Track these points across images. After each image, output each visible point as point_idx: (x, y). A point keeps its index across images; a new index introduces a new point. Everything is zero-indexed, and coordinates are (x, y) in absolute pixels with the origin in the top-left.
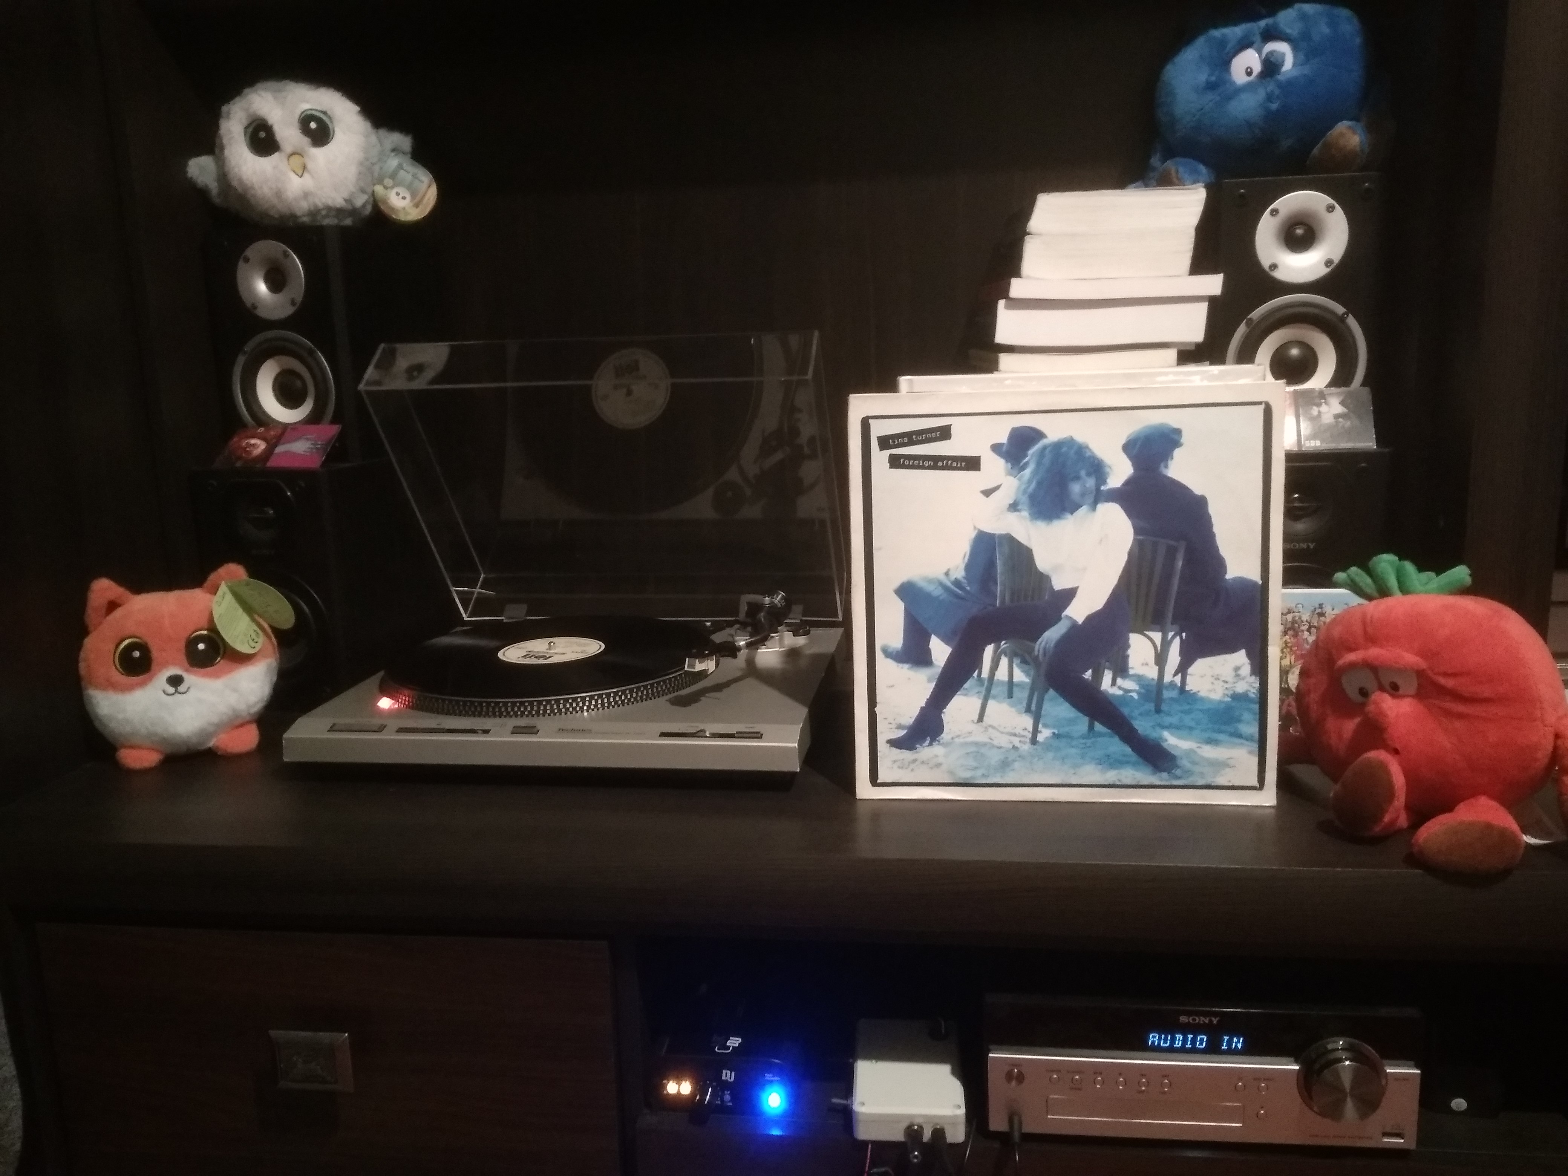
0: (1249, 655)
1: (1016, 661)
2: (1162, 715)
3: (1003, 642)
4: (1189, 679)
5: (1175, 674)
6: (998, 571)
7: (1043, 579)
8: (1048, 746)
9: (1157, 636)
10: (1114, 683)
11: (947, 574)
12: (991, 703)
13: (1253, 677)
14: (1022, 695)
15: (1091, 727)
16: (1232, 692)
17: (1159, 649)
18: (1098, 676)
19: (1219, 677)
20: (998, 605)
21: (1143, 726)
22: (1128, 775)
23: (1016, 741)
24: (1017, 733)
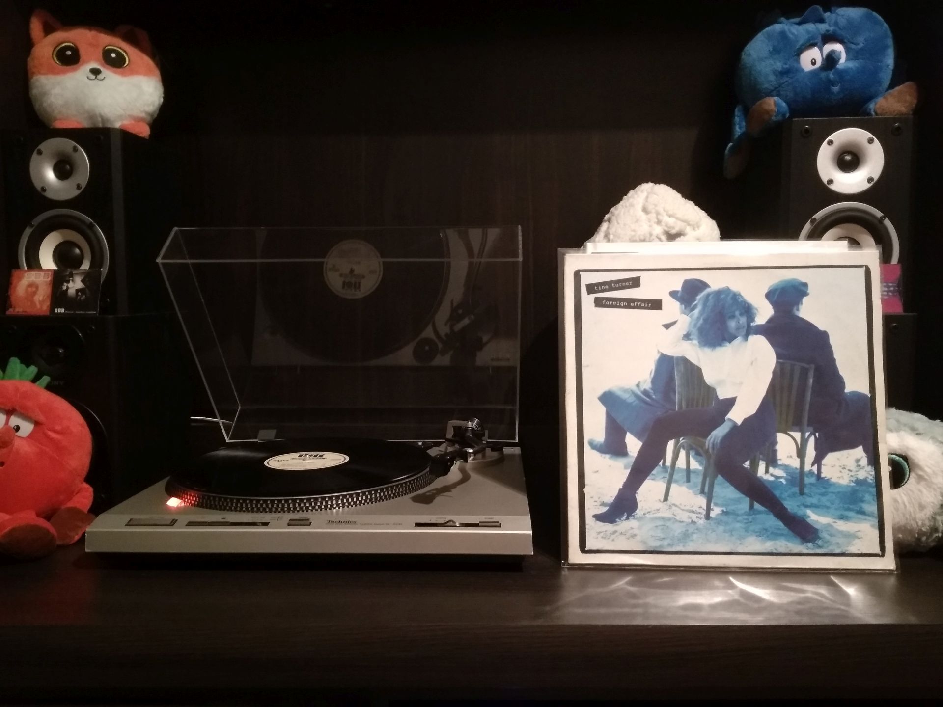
0: (865, 450)
1: (692, 453)
2: (804, 496)
3: (681, 439)
4: (823, 469)
5: (813, 465)
6: (677, 383)
7: (710, 391)
8: (718, 522)
9: (797, 435)
10: (767, 471)
11: (638, 386)
12: (674, 487)
13: (870, 467)
14: (697, 480)
15: (752, 506)
16: (855, 479)
17: (799, 445)
18: (754, 465)
19: (846, 467)
20: (677, 409)
21: (791, 505)
22: (782, 545)
23: (694, 517)
24: (694, 510)
